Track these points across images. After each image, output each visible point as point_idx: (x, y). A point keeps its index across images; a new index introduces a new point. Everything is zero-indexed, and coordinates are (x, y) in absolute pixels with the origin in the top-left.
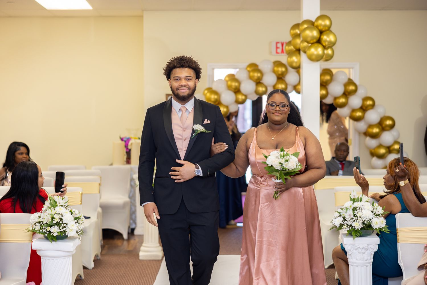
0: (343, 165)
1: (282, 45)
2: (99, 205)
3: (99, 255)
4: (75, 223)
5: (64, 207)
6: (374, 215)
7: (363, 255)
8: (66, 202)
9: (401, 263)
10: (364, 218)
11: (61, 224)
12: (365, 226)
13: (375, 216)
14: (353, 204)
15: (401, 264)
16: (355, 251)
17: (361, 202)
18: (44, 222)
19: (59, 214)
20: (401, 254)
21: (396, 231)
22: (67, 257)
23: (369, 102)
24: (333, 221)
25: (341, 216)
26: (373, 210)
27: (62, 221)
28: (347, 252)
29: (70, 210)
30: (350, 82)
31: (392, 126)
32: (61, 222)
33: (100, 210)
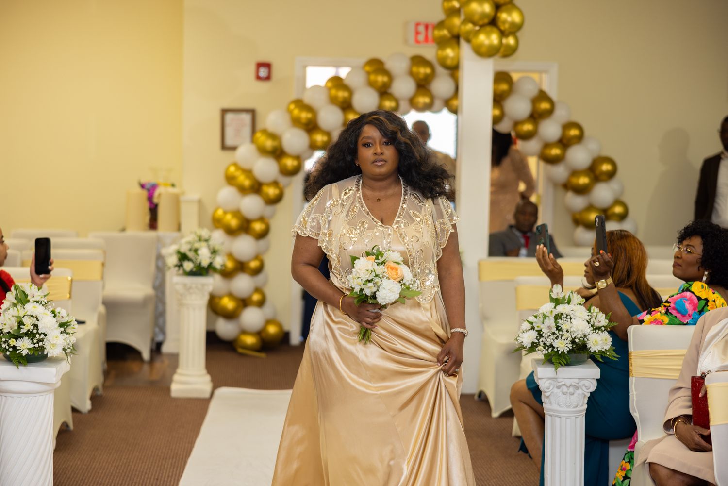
0: (527, 239)
1: (427, 27)
2: (100, 301)
3: (100, 387)
4: (61, 333)
5: (41, 303)
6: (592, 328)
7: (570, 398)
8: (45, 296)
9: (636, 412)
10: (575, 332)
11: (34, 335)
12: (575, 347)
13: (593, 330)
14: (555, 308)
15: (636, 414)
16: (556, 390)
17: (569, 304)
18: (5, 331)
19: (32, 316)
20: (636, 398)
21: (628, 356)
22: (45, 394)
23: (574, 132)
24: (519, 337)
25: (534, 330)
26: (590, 319)
27: (38, 330)
28: (542, 393)
29: (52, 309)
30: (542, 96)
31: (611, 175)
32: (35, 331)
33: (102, 309)
